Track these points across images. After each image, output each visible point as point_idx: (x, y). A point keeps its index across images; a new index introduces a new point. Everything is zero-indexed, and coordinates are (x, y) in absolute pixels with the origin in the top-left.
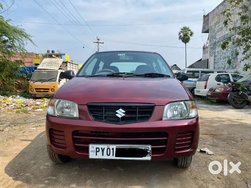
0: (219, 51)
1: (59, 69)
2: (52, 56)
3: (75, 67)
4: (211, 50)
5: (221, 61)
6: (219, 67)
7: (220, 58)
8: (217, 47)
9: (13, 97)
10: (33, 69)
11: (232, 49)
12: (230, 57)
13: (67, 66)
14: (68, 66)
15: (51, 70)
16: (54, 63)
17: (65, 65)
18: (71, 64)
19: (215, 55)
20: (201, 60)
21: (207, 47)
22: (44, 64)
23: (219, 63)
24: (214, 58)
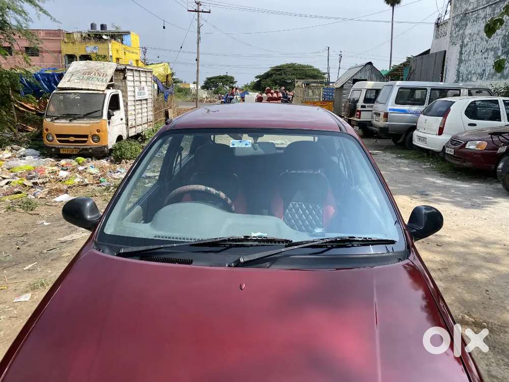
0: (474, 34)
1: (108, 87)
2: (103, 38)
3: (144, 79)
4: (455, 29)
5: (477, 58)
6: (470, 72)
7: (475, 51)
8: (469, 25)
9: (14, 149)
10: (56, 78)
11: (504, 31)
12: (499, 49)
13: (125, 78)
14: (129, 78)
15: (88, 90)
16: (95, 73)
17: (122, 77)
18: (136, 74)
19: (463, 42)
20: (428, 52)
21: (446, 23)
22: (72, 75)
23: (472, 63)
24: (459, 50)
